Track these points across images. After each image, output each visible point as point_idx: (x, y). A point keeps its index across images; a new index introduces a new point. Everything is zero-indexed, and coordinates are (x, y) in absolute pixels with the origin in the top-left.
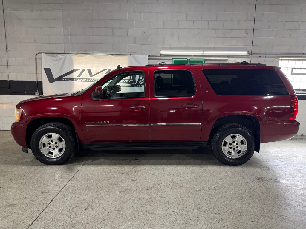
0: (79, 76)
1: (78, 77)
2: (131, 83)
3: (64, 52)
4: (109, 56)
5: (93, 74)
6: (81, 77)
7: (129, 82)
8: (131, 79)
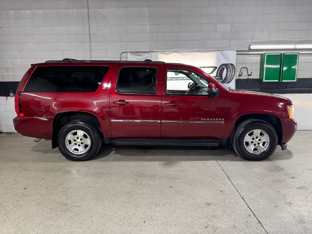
3: (150, 50)
4: (196, 53)
7: (216, 78)
8: (218, 76)
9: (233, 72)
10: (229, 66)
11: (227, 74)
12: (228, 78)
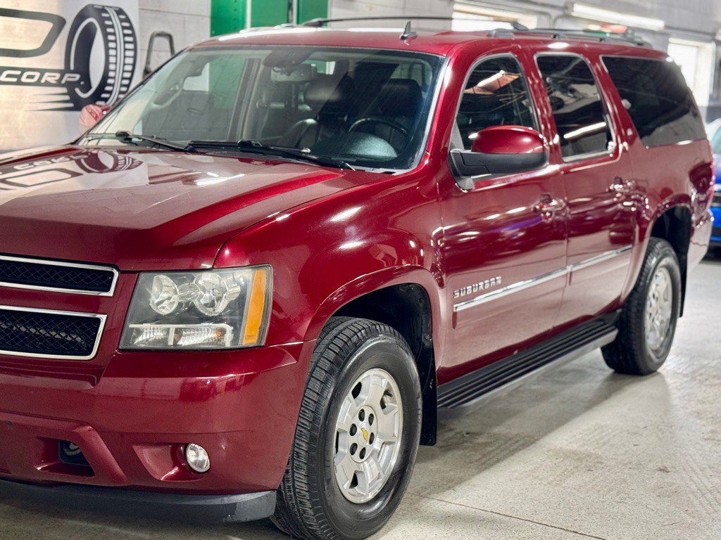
7: (63, 82)
8: (72, 67)
9: (128, 53)
10: (109, 19)
11: (107, 63)
12: (112, 85)
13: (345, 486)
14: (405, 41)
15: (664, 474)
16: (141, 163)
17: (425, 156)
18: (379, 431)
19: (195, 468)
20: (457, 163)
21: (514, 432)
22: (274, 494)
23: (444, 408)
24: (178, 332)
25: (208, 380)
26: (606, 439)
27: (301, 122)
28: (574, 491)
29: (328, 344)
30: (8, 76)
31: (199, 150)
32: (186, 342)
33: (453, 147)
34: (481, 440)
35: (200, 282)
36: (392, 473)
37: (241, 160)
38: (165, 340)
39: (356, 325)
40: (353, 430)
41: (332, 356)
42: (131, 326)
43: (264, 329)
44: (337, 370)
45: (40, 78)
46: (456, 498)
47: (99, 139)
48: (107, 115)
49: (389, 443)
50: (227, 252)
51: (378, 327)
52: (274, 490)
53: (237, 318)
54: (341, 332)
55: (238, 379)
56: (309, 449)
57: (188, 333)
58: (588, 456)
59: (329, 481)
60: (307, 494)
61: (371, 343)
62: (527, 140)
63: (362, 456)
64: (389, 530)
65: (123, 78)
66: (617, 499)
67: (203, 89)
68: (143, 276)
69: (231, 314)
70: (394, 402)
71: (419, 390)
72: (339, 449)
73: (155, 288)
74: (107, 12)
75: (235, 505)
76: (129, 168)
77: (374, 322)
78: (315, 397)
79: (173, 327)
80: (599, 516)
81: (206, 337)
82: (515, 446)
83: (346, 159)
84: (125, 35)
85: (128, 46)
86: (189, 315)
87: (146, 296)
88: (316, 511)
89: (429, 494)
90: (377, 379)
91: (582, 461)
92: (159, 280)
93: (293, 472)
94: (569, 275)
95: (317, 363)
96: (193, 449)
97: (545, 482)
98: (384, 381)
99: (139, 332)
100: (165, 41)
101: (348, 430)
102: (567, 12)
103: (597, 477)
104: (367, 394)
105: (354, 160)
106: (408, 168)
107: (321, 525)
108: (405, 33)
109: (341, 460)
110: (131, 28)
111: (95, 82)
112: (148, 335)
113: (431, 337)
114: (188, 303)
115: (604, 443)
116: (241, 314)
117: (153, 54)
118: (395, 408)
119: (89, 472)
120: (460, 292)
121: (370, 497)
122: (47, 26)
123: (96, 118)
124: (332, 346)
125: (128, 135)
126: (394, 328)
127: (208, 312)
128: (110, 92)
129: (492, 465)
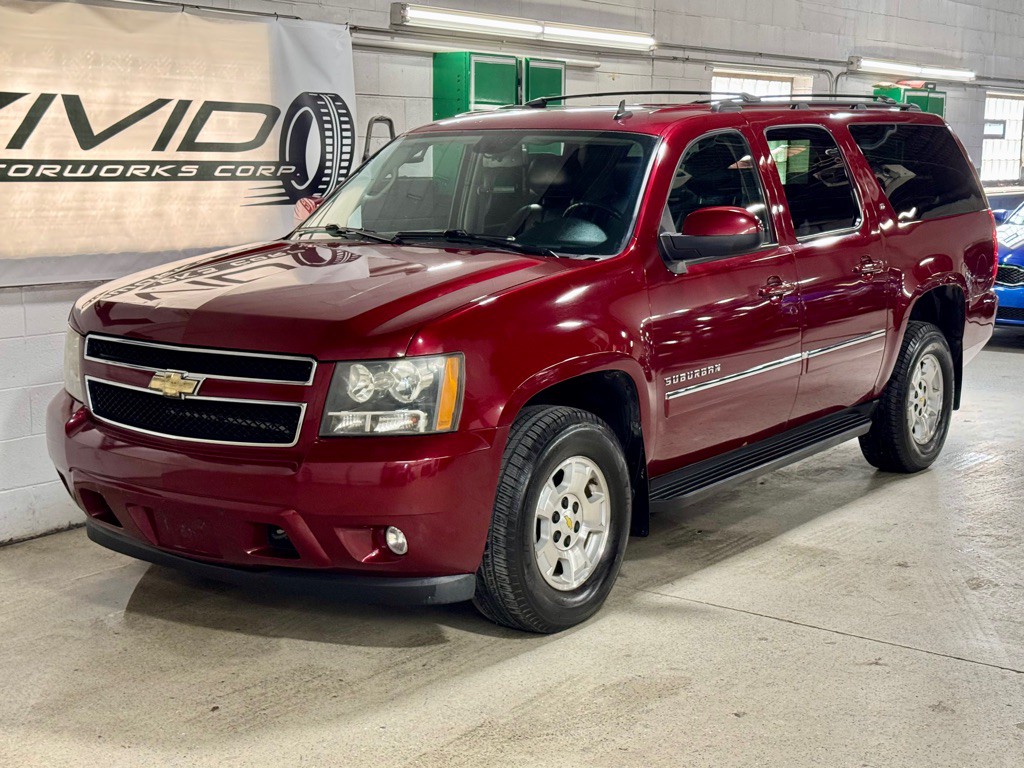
0: (17, 142)
1: (14, 154)
2: (285, 178)
5: (97, 130)
6: (26, 152)
7: (278, 174)
8: (287, 160)
9: (345, 141)
10: (325, 106)
11: (323, 153)
12: (330, 175)
13: (548, 572)
14: (619, 121)
15: (903, 569)
16: (360, 256)
17: (631, 241)
18: (585, 518)
19: (395, 550)
20: (668, 247)
21: (750, 530)
22: (473, 577)
23: (661, 501)
24: (375, 419)
25: (406, 464)
26: (848, 536)
27: (525, 207)
28: (800, 585)
29: (527, 431)
30: (222, 171)
31: (405, 242)
32: (381, 429)
33: (663, 230)
34: (713, 538)
35: (395, 370)
36: (600, 563)
37: (448, 250)
38: (362, 427)
39: (556, 412)
40: (556, 518)
41: (529, 442)
42: (330, 414)
43: (457, 416)
44: (535, 456)
45: (255, 172)
46: (673, 591)
47: (312, 233)
48: (320, 207)
49: (597, 532)
50: (420, 341)
51: (579, 414)
52: (473, 573)
53: (431, 404)
54: (540, 419)
55: (433, 462)
56: (507, 533)
57: (384, 419)
58: (825, 552)
59: (528, 566)
60: (507, 578)
61: (573, 430)
62: (743, 221)
63: (567, 543)
64: (598, 619)
65: (341, 168)
66: (844, 592)
67: (426, 176)
68: (340, 366)
69: (426, 401)
70: (600, 490)
71: (627, 477)
72: (542, 536)
73: (353, 377)
74: (323, 100)
75: (434, 587)
76: (348, 261)
77: (575, 410)
78: (512, 482)
79: (369, 414)
80: (819, 607)
81: (402, 423)
82: (747, 543)
83: (550, 247)
84: (342, 123)
85: (345, 134)
86: (385, 403)
87: (343, 385)
88: (517, 596)
89: (646, 587)
90: (581, 468)
91: (815, 556)
92: (356, 369)
93: (493, 556)
94: (805, 362)
95: (515, 449)
96: (393, 532)
97: (771, 577)
98: (588, 469)
99: (339, 420)
100: (385, 127)
101: (550, 517)
102: (851, 67)
103: (830, 572)
104: (569, 481)
105: (559, 247)
106: (614, 253)
107: (522, 609)
108: (618, 113)
109: (542, 546)
110: (348, 114)
111: (312, 172)
112: (348, 422)
113: (640, 425)
114: (383, 391)
115: (846, 540)
116: (435, 401)
117: (373, 141)
118: (601, 496)
119: (294, 555)
120: (672, 380)
121: (575, 585)
122: (260, 118)
123: (309, 211)
124: (530, 433)
125: (338, 228)
126: (597, 415)
127: (404, 399)
128: (327, 183)
129: (719, 561)
